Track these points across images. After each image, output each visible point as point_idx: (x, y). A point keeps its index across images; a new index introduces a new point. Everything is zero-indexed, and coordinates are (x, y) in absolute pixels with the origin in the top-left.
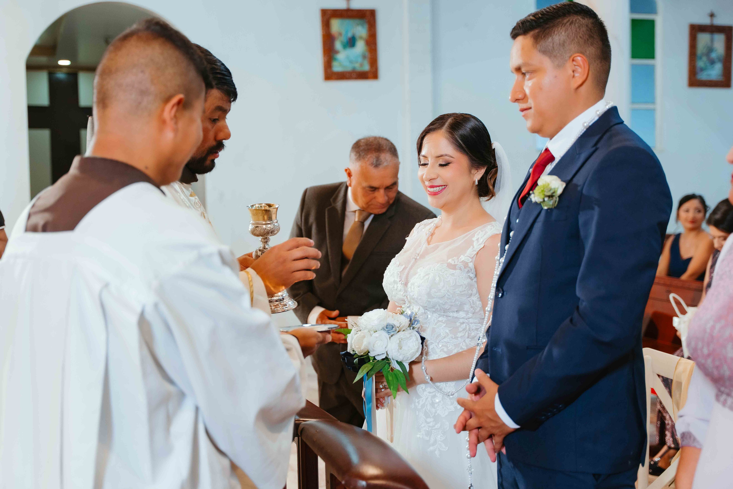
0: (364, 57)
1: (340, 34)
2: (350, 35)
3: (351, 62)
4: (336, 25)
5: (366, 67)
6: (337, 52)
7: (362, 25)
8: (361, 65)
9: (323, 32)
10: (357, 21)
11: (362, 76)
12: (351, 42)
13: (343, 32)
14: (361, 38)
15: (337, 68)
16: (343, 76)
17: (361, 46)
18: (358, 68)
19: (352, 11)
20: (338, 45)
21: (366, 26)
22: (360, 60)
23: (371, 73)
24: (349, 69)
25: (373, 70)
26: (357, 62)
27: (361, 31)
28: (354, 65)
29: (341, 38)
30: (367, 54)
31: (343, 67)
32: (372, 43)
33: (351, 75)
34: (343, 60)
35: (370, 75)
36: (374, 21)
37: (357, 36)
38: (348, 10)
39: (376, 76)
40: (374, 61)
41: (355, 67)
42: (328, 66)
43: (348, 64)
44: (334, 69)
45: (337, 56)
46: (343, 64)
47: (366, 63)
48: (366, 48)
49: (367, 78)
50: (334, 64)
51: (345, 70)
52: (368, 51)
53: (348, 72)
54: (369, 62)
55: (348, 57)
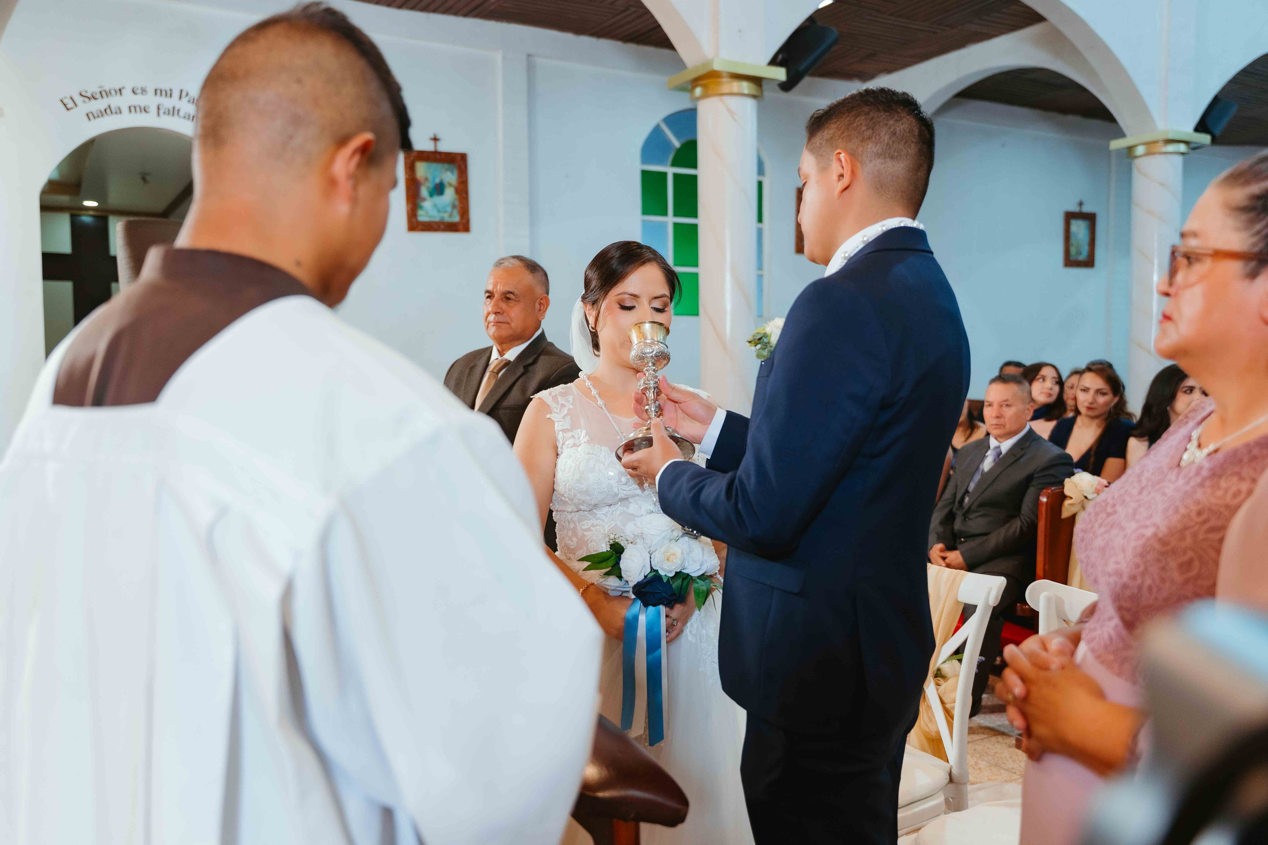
0: (454, 206)
1: (426, 179)
2: (437, 181)
3: (439, 211)
4: (422, 169)
5: (456, 218)
6: (424, 200)
7: (452, 172)
8: (451, 215)
9: (406, 176)
10: (446, 166)
11: (451, 227)
12: (439, 189)
13: (430, 178)
14: (450, 185)
15: (422, 217)
16: (428, 227)
17: (450, 194)
18: (447, 219)
19: (440, 153)
20: (424, 192)
21: (456, 172)
22: (449, 209)
23: (462, 225)
24: (437, 219)
25: (464, 221)
26: (445, 212)
27: (450, 177)
28: (442, 215)
29: (428, 184)
30: (457, 203)
31: (430, 217)
32: (462, 190)
33: (439, 226)
34: (430, 209)
35: (461, 227)
36: (466, 166)
37: (446, 182)
38: (436, 153)
39: (467, 229)
40: (465, 212)
41: (443, 217)
42: (412, 215)
43: (436, 214)
44: (420, 218)
45: (423, 204)
46: (430, 213)
47: (456, 212)
48: (456, 197)
49: (457, 230)
50: (420, 212)
51: (432, 219)
52: (459, 199)
53: (435, 223)
54: (460, 213)
55: (435, 205)
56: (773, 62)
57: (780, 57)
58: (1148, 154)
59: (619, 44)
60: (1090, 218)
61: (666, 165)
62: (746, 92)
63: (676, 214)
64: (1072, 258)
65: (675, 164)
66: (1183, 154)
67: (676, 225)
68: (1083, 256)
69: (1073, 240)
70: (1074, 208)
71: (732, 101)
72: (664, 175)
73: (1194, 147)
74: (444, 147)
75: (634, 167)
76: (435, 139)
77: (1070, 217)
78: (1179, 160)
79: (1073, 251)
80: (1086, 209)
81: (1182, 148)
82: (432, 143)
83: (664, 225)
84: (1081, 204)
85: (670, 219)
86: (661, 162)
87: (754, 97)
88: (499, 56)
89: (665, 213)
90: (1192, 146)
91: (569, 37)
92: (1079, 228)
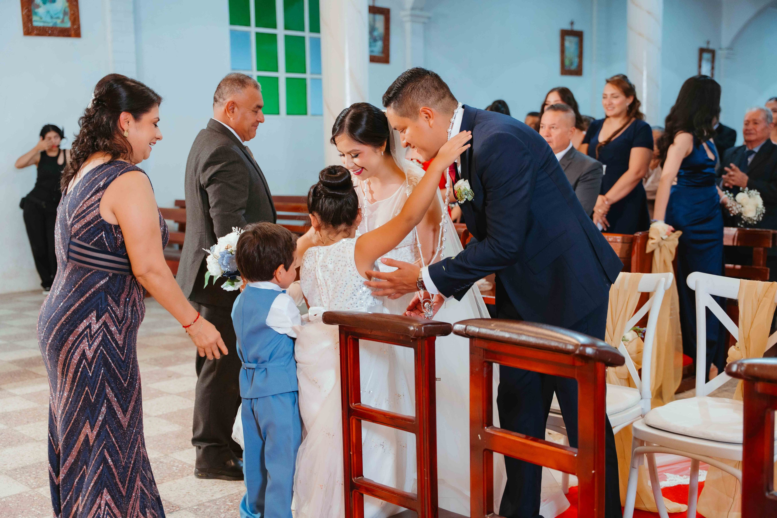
0: (65, 13)
5: (68, 24)
6: (38, 6)
8: (63, 21)
11: (64, 33)
15: (37, 22)
16: (43, 32)
18: (60, 25)
22: (61, 16)
24: (51, 25)
25: (75, 27)
26: (58, 18)
28: (54, 21)
30: (68, 10)
31: (44, 22)
33: (52, 31)
34: (43, 15)
35: (73, 32)
39: (78, 34)
40: (75, 18)
41: (56, 23)
42: (28, 18)
43: (48, 19)
44: (35, 24)
45: (37, 10)
46: (44, 19)
47: (67, 19)
48: (67, 4)
49: (69, 35)
50: (35, 18)
51: (46, 25)
52: (69, 6)
53: (49, 28)
54: (70, 19)
55: (48, 12)
60: (579, 35)
63: (257, 26)
64: (567, 68)
67: (258, 34)
68: (574, 67)
69: (566, 54)
70: (567, 27)
77: (565, 33)
79: (567, 62)
80: (577, 28)
83: (247, 35)
84: (572, 23)
85: (253, 29)
89: (248, 24)
92: (571, 43)
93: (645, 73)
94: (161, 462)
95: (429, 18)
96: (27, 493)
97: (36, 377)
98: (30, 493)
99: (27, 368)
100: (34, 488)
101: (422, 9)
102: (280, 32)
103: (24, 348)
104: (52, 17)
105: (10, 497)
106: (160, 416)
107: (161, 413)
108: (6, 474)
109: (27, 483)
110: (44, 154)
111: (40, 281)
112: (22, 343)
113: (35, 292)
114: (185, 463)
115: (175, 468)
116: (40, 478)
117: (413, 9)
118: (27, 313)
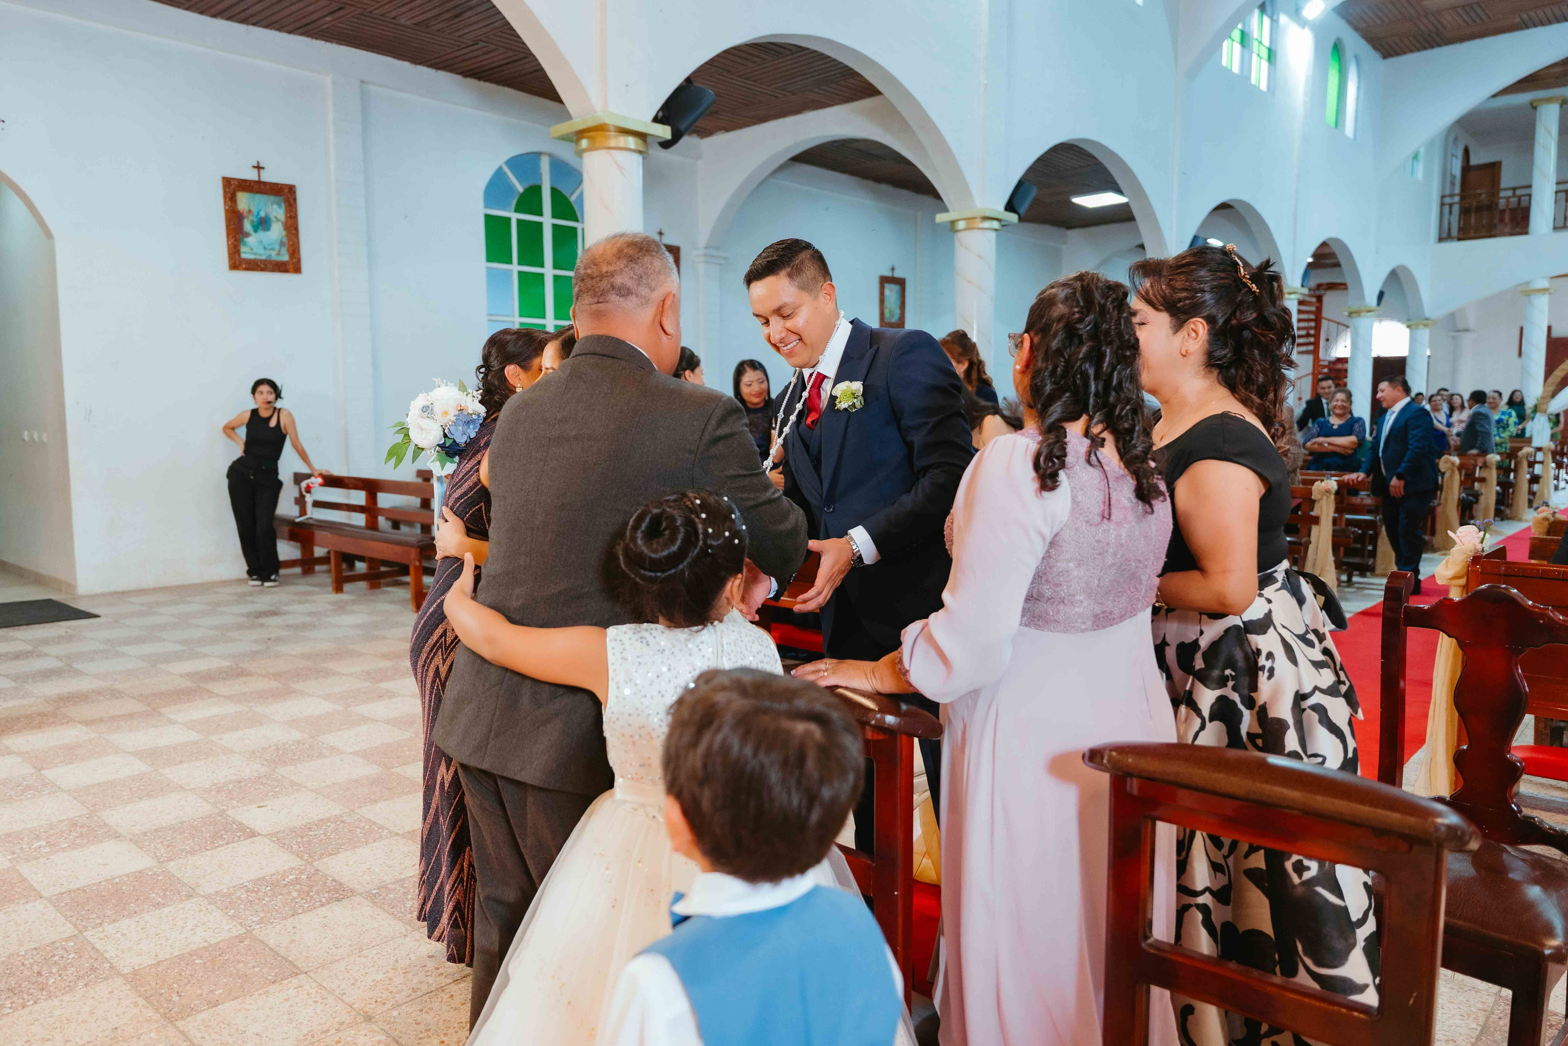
0: (282, 244)
1: (250, 212)
2: (262, 214)
4: (244, 201)
5: (285, 257)
6: (247, 235)
7: (279, 205)
8: (279, 254)
9: (226, 207)
10: (272, 198)
11: (280, 267)
12: (263, 224)
13: (255, 210)
14: (277, 220)
15: (246, 254)
16: (254, 266)
17: (277, 231)
18: (275, 257)
19: (265, 183)
20: (247, 226)
21: (283, 205)
22: (277, 247)
23: (291, 265)
24: (263, 258)
25: (294, 261)
26: (273, 249)
27: (277, 211)
28: (269, 252)
29: (251, 218)
30: (285, 240)
31: (256, 254)
32: (292, 227)
33: (266, 265)
34: (255, 245)
35: (291, 267)
36: (295, 199)
37: (272, 215)
38: (259, 182)
39: (297, 270)
40: (294, 250)
41: (270, 255)
42: (234, 251)
43: (262, 251)
44: (243, 256)
45: (246, 239)
46: (255, 251)
47: (284, 250)
48: (284, 233)
49: (286, 271)
50: (243, 249)
51: (257, 257)
52: (287, 236)
53: (261, 261)
54: (288, 251)
55: (261, 242)
56: (656, 120)
57: (660, 114)
58: (967, 229)
59: (459, 77)
60: (901, 283)
61: (510, 211)
62: (633, 146)
63: (520, 264)
64: (886, 320)
65: (517, 210)
66: (996, 230)
67: (521, 274)
68: (895, 319)
69: (887, 303)
70: (888, 274)
71: (620, 156)
72: (508, 220)
73: (1004, 225)
74: (267, 177)
75: (477, 211)
76: (259, 168)
77: (884, 280)
78: (993, 234)
79: (887, 314)
80: (898, 274)
81: (995, 225)
82: (256, 171)
83: (508, 274)
84: (893, 269)
85: (515, 268)
86: (504, 207)
87: (640, 152)
88: (328, 80)
89: (510, 262)
90: (1003, 223)
91: (406, 65)
92: (891, 291)
93: (975, 327)
94: (343, 822)
95: (726, 259)
96: (151, 869)
97: (210, 697)
98: (155, 869)
99: (201, 685)
100: (162, 862)
101: (718, 248)
102: (549, 271)
103: (205, 655)
104: (265, 248)
105: (127, 875)
106: (356, 753)
107: (358, 749)
108: (131, 840)
109: (155, 853)
110: (255, 412)
111: (246, 568)
112: (203, 650)
113: (239, 581)
114: (375, 823)
115: (359, 830)
116: (175, 847)
117: (706, 248)
118: (223, 609)
